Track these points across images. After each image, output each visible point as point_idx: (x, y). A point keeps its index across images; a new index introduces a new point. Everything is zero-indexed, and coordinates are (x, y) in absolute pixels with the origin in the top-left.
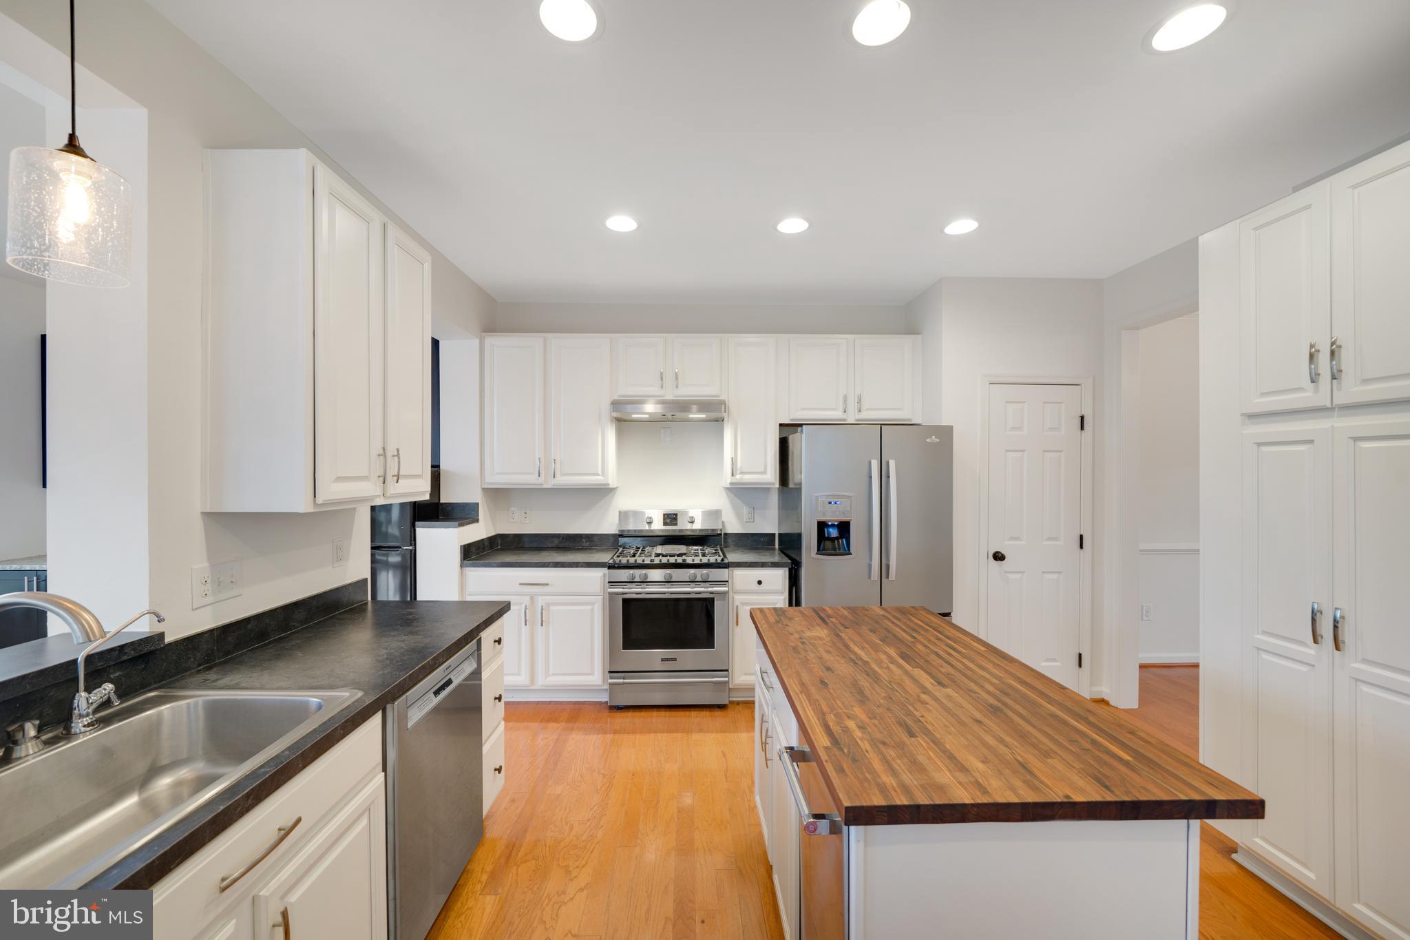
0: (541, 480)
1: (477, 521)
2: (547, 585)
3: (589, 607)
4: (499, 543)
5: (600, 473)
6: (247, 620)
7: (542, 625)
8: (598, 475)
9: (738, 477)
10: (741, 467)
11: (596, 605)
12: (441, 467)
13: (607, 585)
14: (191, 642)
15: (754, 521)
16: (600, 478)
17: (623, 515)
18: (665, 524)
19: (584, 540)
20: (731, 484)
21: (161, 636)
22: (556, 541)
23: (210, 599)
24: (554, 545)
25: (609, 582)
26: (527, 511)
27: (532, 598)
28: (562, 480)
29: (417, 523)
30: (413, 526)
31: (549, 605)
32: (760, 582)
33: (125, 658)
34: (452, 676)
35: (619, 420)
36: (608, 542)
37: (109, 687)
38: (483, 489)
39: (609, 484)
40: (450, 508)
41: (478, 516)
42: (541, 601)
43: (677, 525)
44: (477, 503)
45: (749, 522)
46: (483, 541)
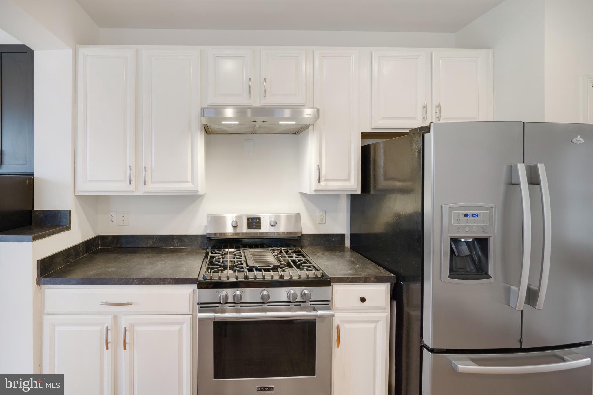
0: (132, 187)
1: (69, 228)
3: (177, 328)
4: (99, 244)
5: (189, 180)
7: (125, 349)
8: (187, 182)
9: (322, 183)
10: (327, 174)
11: (184, 326)
12: (35, 174)
13: (197, 307)
16: (189, 185)
18: (249, 227)
19: (175, 241)
20: (315, 191)
22: (151, 242)
24: (148, 246)
25: (198, 304)
26: (124, 215)
27: (115, 317)
28: (153, 188)
31: (132, 326)
32: (363, 300)
35: (207, 131)
36: (197, 242)
38: (76, 196)
39: (197, 191)
40: (42, 216)
41: (70, 223)
42: (124, 322)
43: (260, 228)
44: (70, 211)
45: (322, 224)
46: (75, 248)
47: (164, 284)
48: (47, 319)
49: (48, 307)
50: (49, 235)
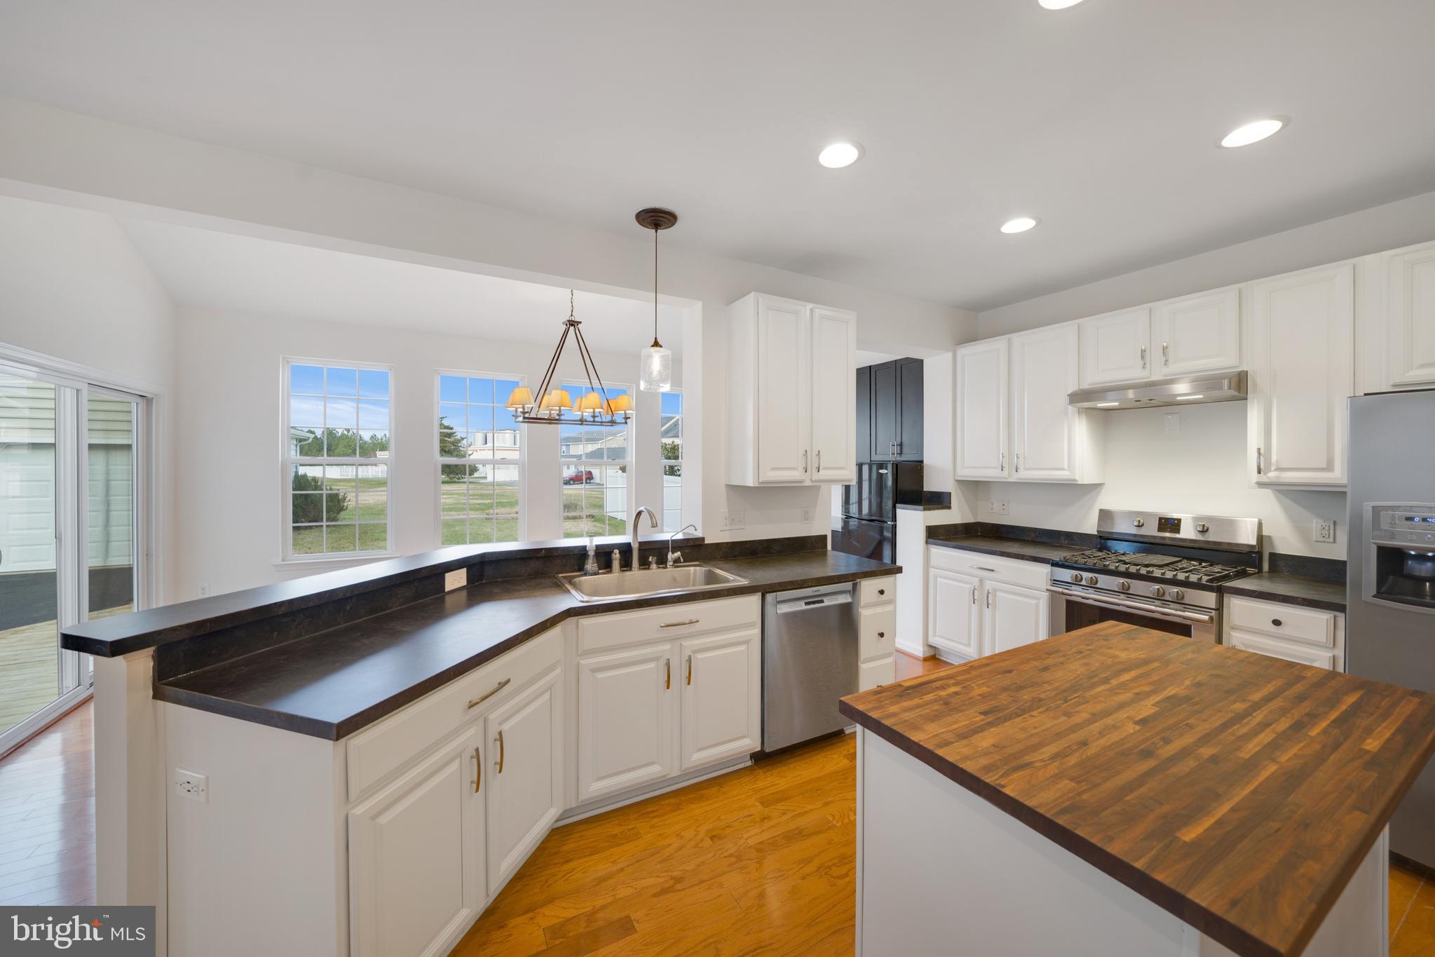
0: (1005, 473)
1: (949, 508)
2: (993, 571)
3: (1034, 602)
4: (979, 530)
5: (1066, 466)
6: (746, 542)
7: (988, 607)
8: (1063, 469)
10: (1277, 461)
11: (1041, 600)
12: (925, 462)
14: (717, 546)
15: (1334, 542)
16: (1068, 473)
17: (1105, 515)
18: (1160, 529)
19: (1062, 538)
20: (1258, 483)
21: (703, 539)
22: (1032, 535)
23: (728, 528)
24: (1030, 538)
25: (1052, 581)
26: (1005, 503)
27: (981, 581)
28: (1025, 475)
29: (897, 505)
30: (894, 507)
31: (995, 590)
32: (1275, 623)
33: (689, 544)
34: (825, 599)
36: (1091, 543)
37: (679, 553)
38: (956, 480)
39: (1076, 481)
40: (929, 496)
41: (950, 503)
42: (989, 585)
43: (1179, 533)
44: (950, 493)
45: (1324, 542)
46: (955, 526)
47: (1022, 559)
48: (932, 571)
49: (933, 562)
50: (934, 509)
